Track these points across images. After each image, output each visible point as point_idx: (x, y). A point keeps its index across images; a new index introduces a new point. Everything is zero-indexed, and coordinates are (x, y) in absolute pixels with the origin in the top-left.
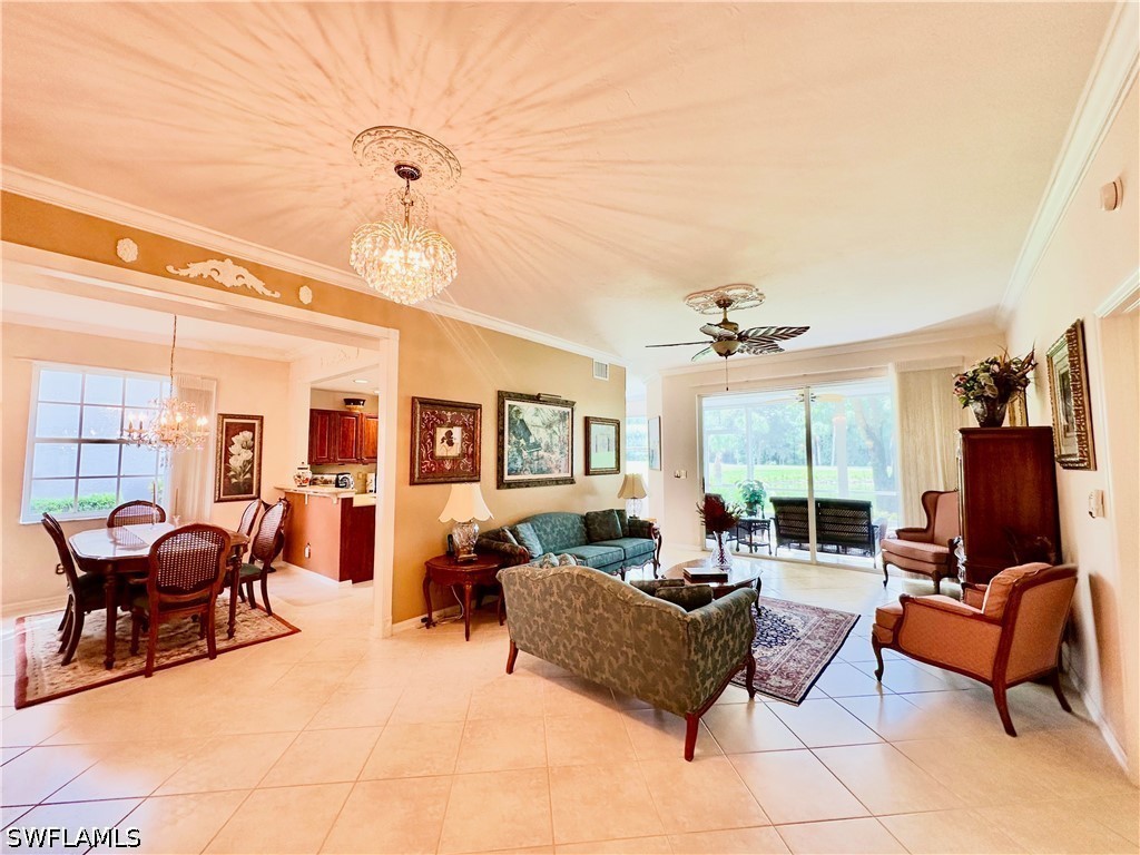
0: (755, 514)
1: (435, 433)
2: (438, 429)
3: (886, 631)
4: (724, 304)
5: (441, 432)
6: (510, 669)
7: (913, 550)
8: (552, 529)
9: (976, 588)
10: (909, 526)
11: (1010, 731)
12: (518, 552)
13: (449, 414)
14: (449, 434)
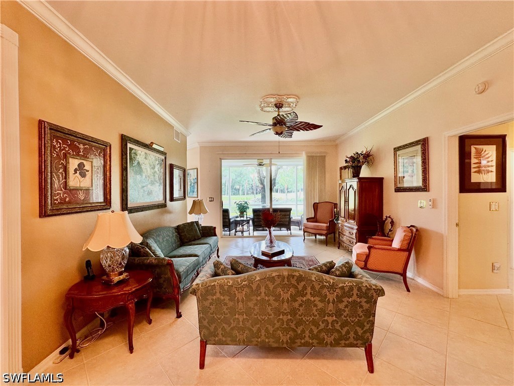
0: (243, 217)
1: (67, 162)
2: (71, 160)
3: (361, 262)
4: (279, 106)
5: (74, 163)
6: (202, 366)
7: (318, 226)
8: (163, 239)
9: (372, 238)
10: (310, 217)
11: (408, 290)
12: (166, 263)
13: (81, 146)
14: (81, 166)
